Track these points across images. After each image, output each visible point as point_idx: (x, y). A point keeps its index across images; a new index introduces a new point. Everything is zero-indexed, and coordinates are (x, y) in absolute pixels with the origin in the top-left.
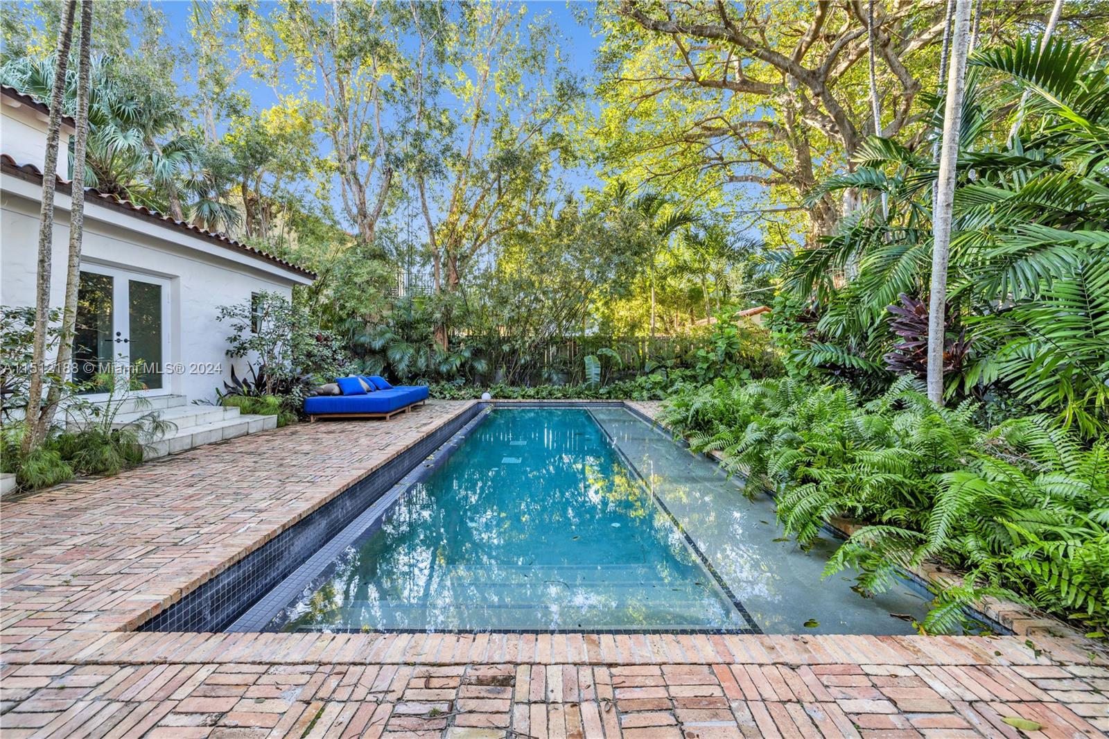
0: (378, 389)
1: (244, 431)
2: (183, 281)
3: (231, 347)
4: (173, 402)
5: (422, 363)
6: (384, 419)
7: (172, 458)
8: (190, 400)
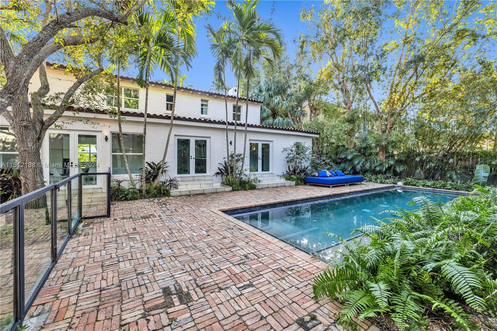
0: (337, 175)
1: (283, 185)
2: (274, 142)
3: (288, 159)
4: (271, 175)
5: (368, 165)
6: (329, 187)
7: (262, 189)
8: (276, 175)
